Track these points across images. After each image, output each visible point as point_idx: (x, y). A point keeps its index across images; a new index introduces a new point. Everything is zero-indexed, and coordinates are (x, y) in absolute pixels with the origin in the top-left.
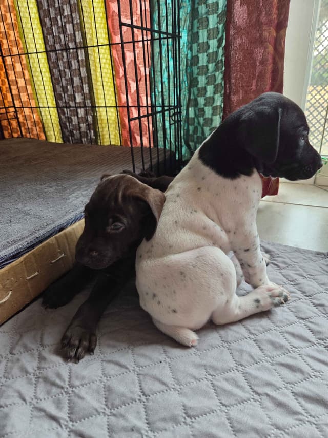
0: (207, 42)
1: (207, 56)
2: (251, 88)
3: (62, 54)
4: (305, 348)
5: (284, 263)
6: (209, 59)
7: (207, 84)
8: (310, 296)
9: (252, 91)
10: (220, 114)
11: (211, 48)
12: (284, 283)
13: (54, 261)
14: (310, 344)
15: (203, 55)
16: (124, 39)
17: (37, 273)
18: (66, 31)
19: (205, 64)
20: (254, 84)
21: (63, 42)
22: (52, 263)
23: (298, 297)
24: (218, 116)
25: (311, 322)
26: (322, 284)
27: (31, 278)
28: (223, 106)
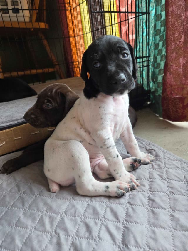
0: (161, 14)
1: (161, 22)
2: (180, 41)
3: (96, 32)
4: (111, 221)
5: (159, 165)
6: (161, 24)
7: (160, 41)
8: (152, 192)
9: (181, 43)
10: (164, 60)
11: (162, 18)
12: (145, 178)
13: (32, 134)
14: (116, 220)
15: (158, 23)
16: (121, 20)
17: (20, 137)
18: (98, 20)
19: (159, 28)
20: (183, 38)
21: (96, 27)
22: (31, 135)
23: (142, 190)
24: (163, 62)
25: (132, 208)
26: (170, 187)
27: (17, 139)
28: (166, 55)
